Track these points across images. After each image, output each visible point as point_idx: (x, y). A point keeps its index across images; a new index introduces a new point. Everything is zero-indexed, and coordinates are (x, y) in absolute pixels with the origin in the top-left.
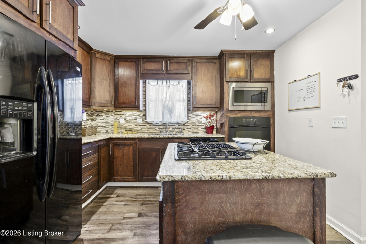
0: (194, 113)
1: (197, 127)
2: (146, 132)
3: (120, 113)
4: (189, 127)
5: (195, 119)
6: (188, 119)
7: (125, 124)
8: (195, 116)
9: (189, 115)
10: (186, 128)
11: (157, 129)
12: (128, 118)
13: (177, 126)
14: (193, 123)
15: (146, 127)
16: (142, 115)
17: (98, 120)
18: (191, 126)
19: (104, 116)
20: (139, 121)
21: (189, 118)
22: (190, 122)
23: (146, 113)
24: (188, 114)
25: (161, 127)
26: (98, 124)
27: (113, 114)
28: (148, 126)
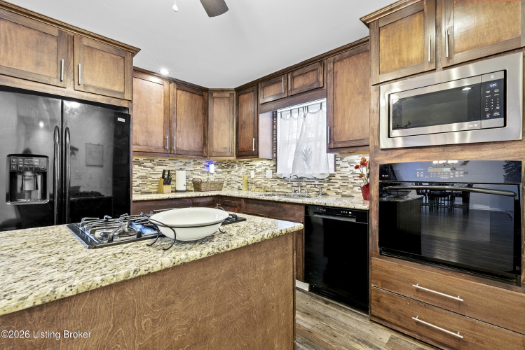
0: (345, 159)
1: (351, 185)
2: (277, 190)
3: (251, 163)
4: (337, 186)
5: (347, 170)
6: (335, 170)
7: (255, 178)
8: (347, 165)
9: (337, 163)
10: (331, 187)
11: (289, 186)
12: (258, 170)
13: (317, 182)
14: (344, 178)
15: (277, 183)
16: (272, 165)
17: (232, 173)
18: (341, 183)
19: (237, 168)
20: (269, 174)
21: (337, 167)
22: (338, 176)
23: (276, 162)
24: (335, 161)
25: (295, 184)
26: (233, 177)
27: (244, 165)
28: (279, 181)
